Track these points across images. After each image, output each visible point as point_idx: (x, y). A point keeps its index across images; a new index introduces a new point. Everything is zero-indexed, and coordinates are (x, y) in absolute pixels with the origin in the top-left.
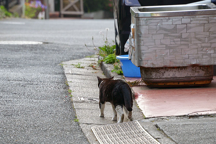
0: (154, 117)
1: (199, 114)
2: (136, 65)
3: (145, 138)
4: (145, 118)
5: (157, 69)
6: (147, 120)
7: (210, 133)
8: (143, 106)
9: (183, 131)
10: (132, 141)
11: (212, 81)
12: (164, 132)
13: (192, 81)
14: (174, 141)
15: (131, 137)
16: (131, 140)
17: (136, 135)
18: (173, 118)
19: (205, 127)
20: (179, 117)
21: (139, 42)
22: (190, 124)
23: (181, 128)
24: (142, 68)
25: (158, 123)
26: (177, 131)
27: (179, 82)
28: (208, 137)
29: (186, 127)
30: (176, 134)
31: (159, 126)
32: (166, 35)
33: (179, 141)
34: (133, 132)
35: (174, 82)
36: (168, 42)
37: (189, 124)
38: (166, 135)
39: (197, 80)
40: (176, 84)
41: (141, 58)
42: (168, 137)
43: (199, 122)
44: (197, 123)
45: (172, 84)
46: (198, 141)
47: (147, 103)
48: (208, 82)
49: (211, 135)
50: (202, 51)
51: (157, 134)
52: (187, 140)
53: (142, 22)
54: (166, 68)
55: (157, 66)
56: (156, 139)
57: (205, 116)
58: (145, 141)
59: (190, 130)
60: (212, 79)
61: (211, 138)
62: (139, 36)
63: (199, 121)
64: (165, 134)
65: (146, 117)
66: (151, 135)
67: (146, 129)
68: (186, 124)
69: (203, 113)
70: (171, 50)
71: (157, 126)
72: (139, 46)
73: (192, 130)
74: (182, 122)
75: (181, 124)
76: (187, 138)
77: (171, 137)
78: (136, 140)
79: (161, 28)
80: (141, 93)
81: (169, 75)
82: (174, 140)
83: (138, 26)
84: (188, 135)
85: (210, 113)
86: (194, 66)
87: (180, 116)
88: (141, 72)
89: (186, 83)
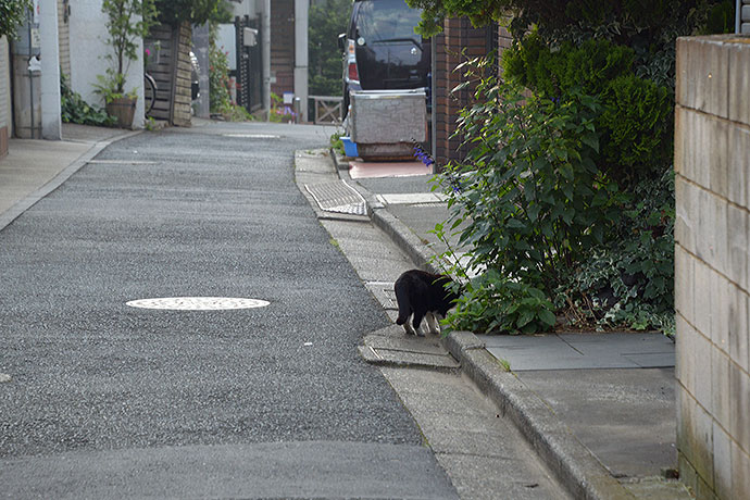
5: (370, 145)
21: (354, 120)
24: (358, 144)
27: (388, 157)
32: (378, 115)
36: (379, 121)
45: (383, 159)
50: (408, 129)
53: (357, 103)
54: (378, 144)
55: (370, 142)
62: (355, 116)
70: (382, 129)
72: (354, 124)
79: (374, 109)
80: (355, 166)
81: (380, 151)
83: (354, 107)
86: (402, 143)
88: (357, 148)
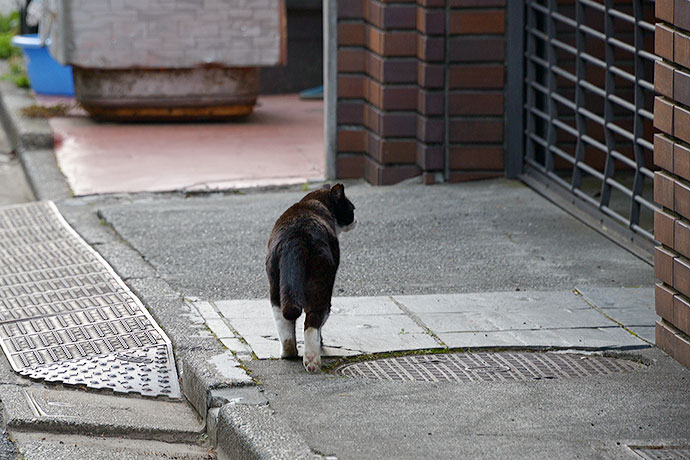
0: (97, 194)
1: (212, 187)
2: (60, 58)
3: (64, 243)
4: (75, 197)
5: (113, 75)
6: (78, 202)
7: (229, 232)
8: (72, 167)
9: (164, 226)
10: (30, 250)
11: (256, 109)
12: (113, 229)
13: (204, 106)
14: (136, 250)
15: (28, 240)
16: (28, 248)
17: (44, 236)
18: (144, 198)
19: (218, 217)
20: (160, 196)
22: (184, 211)
23: (161, 221)
24: (80, 71)
25: (102, 208)
26: (147, 226)
27: (170, 108)
28: (220, 241)
29: (173, 218)
30: (145, 233)
31: (104, 214)
33: (149, 249)
34: (37, 228)
35: (158, 107)
37: (180, 211)
38: (120, 236)
39: (217, 105)
40: (164, 113)
41: (73, 43)
42: (122, 240)
43: (207, 207)
44: (202, 208)
45: (154, 113)
46: (194, 250)
47: (85, 160)
48: (244, 110)
49: (229, 237)
50: (230, 27)
51: (95, 234)
52: (168, 247)
55: (114, 65)
56: (92, 245)
57: (227, 192)
58: (64, 250)
59: (180, 224)
60: (253, 103)
61: (228, 242)
63: (208, 204)
64: (117, 233)
65: (77, 193)
66: (81, 236)
67: (73, 221)
68: (172, 211)
69: (222, 186)
70: (152, 25)
71: (100, 215)
73: (185, 225)
74: (163, 205)
75: (161, 210)
76: (168, 242)
77: (131, 240)
78: (41, 247)
80: (70, 134)
81: (146, 89)
82: (136, 247)
84: (173, 237)
85: (239, 185)
86: (209, 67)
87: (163, 193)
88: (75, 81)
89: (189, 112)
